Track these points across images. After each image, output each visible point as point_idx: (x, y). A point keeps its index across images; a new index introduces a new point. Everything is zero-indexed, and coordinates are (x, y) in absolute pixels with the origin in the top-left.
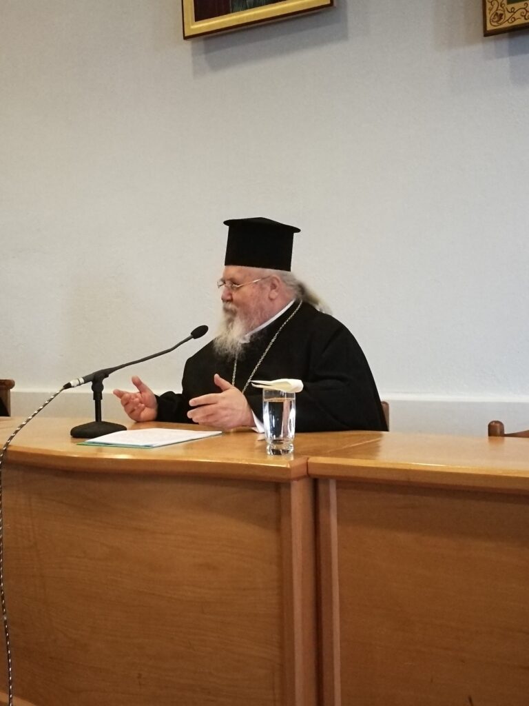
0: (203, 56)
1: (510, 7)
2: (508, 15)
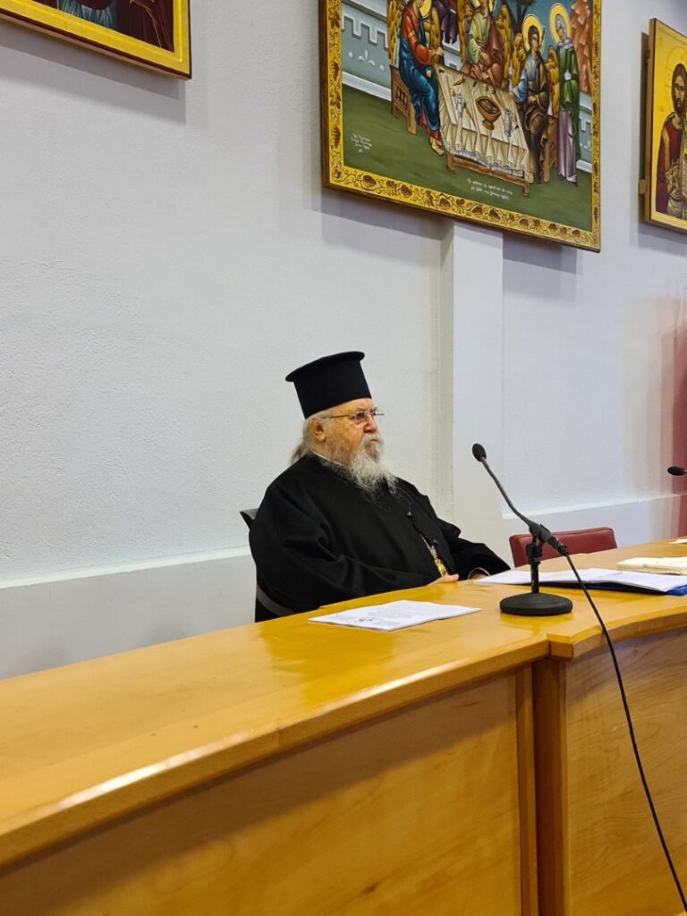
1: (346, 168)
2: (344, 176)
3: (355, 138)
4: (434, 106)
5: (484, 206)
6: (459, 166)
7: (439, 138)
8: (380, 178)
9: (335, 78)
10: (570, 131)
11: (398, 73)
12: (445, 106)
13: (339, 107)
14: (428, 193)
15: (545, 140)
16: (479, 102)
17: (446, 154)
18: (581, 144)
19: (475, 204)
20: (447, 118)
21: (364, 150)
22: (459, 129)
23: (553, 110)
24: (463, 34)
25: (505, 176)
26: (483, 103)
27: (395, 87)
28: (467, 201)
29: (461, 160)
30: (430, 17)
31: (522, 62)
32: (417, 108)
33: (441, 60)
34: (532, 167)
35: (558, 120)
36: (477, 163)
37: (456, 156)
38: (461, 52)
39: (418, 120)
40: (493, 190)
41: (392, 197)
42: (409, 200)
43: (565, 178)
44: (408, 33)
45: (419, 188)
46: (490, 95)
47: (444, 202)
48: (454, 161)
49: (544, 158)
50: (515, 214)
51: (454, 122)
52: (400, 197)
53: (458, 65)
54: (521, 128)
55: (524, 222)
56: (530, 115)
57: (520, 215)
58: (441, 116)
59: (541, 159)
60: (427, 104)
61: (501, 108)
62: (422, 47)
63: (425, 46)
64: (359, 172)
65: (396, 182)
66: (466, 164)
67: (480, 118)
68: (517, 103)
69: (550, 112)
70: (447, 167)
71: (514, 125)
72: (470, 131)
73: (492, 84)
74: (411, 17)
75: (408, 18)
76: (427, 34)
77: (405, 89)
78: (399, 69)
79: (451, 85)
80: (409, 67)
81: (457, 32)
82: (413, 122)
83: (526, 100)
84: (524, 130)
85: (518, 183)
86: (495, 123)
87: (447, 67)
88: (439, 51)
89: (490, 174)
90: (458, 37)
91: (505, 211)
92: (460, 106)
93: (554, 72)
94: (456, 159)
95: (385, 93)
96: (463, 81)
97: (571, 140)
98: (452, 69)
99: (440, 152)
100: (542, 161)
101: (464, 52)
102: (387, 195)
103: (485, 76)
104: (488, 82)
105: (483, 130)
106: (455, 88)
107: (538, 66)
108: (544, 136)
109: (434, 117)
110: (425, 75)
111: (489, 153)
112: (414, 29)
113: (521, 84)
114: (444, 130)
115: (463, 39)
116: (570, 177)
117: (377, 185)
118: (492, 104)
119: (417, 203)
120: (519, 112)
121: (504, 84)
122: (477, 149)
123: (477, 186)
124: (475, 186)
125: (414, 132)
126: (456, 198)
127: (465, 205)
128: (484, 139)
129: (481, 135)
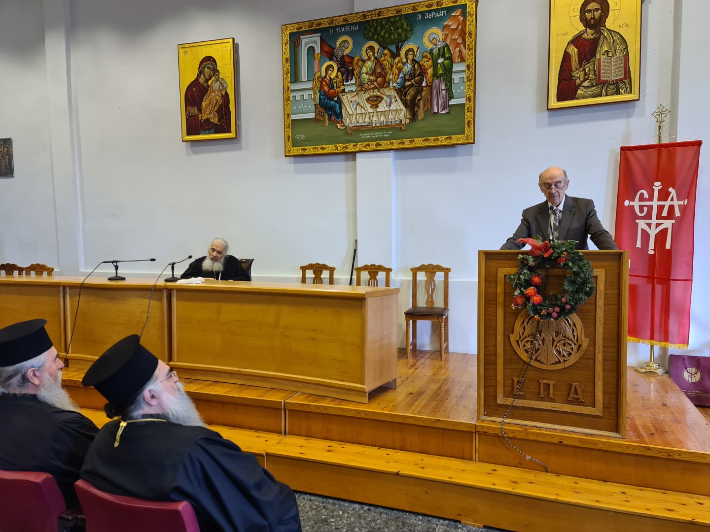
0: (190, 149)
1: (293, 148)
2: (292, 151)
3: (297, 137)
4: (339, 111)
5: (371, 143)
6: (355, 130)
7: (342, 122)
8: (309, 147)
9: (288, 119)
10: (443, 88)
11: (319, 105)
12: (346, 108)
13: (290, 128)
14: (336, 146)
15: (419, 100)
16: (368, 100)
17: (346, 128)
18: (454, 91)
19: (364, 144)
20: (347, 113)
21: (301, 139)
22: (354, 116)
23: (426, 82)
24: (357, 75)
25: (387, 126)
26: (372, 98)
27: (317, 111)
28: (359, 144)
29: (355, 128)
30: (337, 77)
31: (400, 70)
32: (329, 116)
33: (343, 91)
34: (408, 116)
35: (431, 87)
36: (367, 125)
37: (352, 127)
38: (356, 83)
39: (330, 120)
40: (377, 134)
41: (315, 153)
42: (325, 151)
43: (438, 112)
44: (324, 88)
45: (330, 146)
46: (376, 93)
47: (344, 147)
48: (351, 129)
49: (419, 108)
50: (394, 141)
51: (351, 113)
52: (321, 152)
53: (354, 88)
54: (399, 100)
55: (402, 143)
56: (407, 91)
57: (398, 140)
58: (343, 114)
59: (416, 109)
60: (335, 112)
61: (383, 96)
62: (332, 90)
63: (334, 89)
64: (299, 148)
65: (317, 147)
66: (359, 128)
67: (368, 106)
68: (395, 90)
69: (424, 84)
70: (347, 133)
71: (393, 101)
72: (362, 113)
73: (377, 88)
74: (325, 82)
75: (324, 83)
76: (335, 85)
77: (323, 110)
78: (319, 104)
79: (349, 99)
80: (324, 101)
81: (353, 75)
82: (327, 122)
83: (404, 85)
84: (401, 100)
85: (397, 126)
86: (379, 105)
87: (347, 92)
88: (342, 88)
89: (376, 128)
90: (354, 77)
91: (386, 142)
92: (355, 106)
93: (427, 64)
94: (353, 128)
95: (312, 115)
96: (357, 94)
97: (444, 92)
98: (351, 92)
99: (342, 128)
100: (417, 111)
101: (357, 83)
102: (313, 153)
103: (372, 86)
104: (375, 88)
105: (370, 110)
106: (352, 99)
107: (414, 66)
108: (419, 98)
109: (339, 115)
110: (334, 101)
111: (375, 118)
112: (327, 85)
113: (399, 81)
114: (345, 119)
115: (357, 77)
116: (443, 111)
117: (308, 150)
118: (377, 96)
119: (329, 152)
120: (397, 93)
121: (385, 85)
122: (367, 119)
123: (367, 135)
124: (365, 136)
125: (327, 124)
126: (352, 144)
127: (358, 145)
128: (371, 114)
129: (369, 113)
